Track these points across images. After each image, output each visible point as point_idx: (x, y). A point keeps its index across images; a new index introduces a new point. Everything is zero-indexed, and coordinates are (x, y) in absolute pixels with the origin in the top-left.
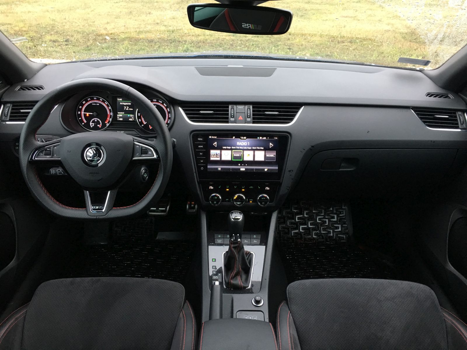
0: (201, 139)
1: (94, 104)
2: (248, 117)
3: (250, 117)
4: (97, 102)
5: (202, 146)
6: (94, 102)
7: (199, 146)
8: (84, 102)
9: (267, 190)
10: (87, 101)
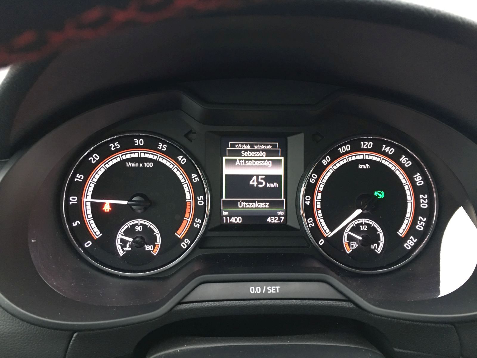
1: (135, 165)
4: (147, 156)
6: (133, 156)
8: (94, 158)
10: (106, 153)
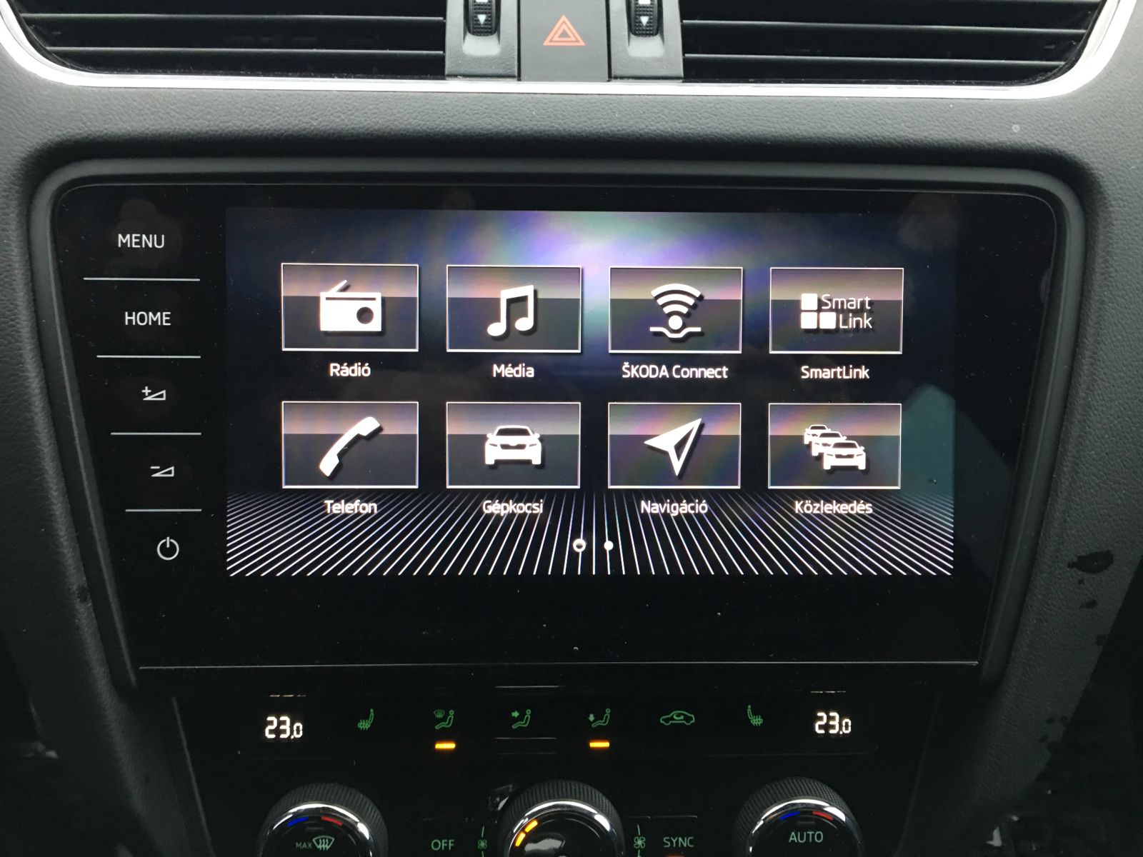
0: (150, 241)
2: (635, 29)
3: (656, 28)
5: (162, 318)
7: (131, 318)
9: (829, 740)
